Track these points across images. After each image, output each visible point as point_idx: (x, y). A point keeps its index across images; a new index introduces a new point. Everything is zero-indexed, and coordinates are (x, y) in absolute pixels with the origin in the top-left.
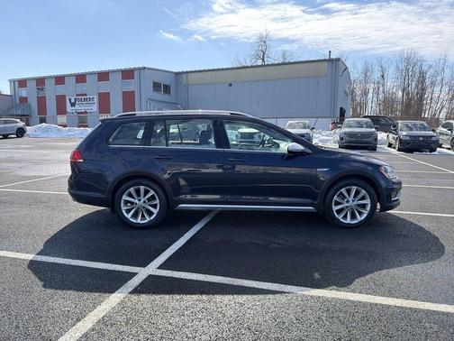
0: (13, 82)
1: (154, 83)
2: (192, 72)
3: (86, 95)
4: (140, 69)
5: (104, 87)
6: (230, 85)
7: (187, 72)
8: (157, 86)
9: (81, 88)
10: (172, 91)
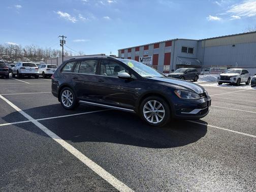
0: (119, 51)
1: (183, 47)
2: (208, 39)
3: (147, 56)
4: (175, 40)
5: (156, 51)
6: (234, 46)
7: (205, 40)
8: (184, 49)
9: (146, 52)
10: (194, 52)
